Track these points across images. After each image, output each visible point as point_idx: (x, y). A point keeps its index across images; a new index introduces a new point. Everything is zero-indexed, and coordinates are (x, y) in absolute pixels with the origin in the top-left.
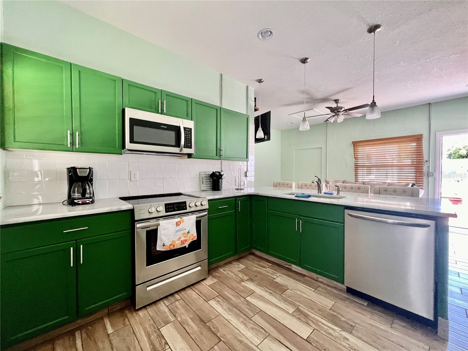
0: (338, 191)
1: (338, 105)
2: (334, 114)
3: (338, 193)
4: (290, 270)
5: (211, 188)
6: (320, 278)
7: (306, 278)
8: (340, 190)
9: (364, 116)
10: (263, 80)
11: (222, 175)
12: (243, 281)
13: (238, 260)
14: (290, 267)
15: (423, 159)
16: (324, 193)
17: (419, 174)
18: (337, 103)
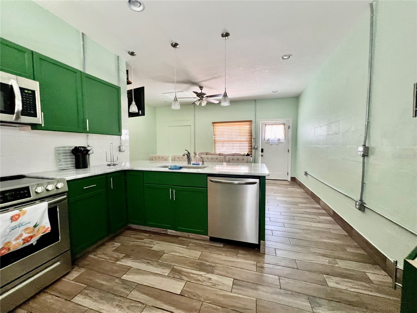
0: (203, 162)
1: (202, 92)
2: (199, 99)
4: (166, 235)
5: (74, 165)
6: (192, 235)
7: (180, 238)
8: (204, 161)
9: (220, 103)
10: (135, 54)
11: (89, 151)
12: (118, 260)
13: (112, 239)
14: (166, 232)
15: (252, 137)
16: (193, 164)
17: (250, 147)
18: (201, 89)
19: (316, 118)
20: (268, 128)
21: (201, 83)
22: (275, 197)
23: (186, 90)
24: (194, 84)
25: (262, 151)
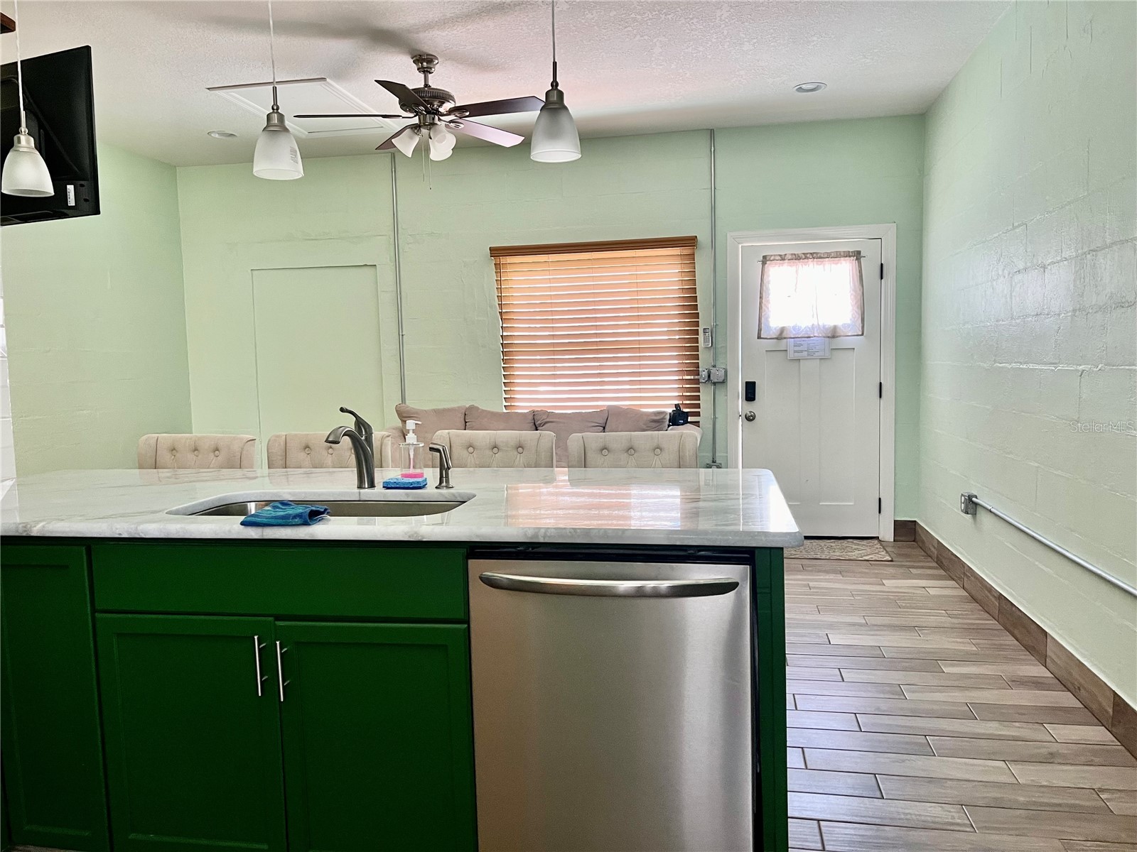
0: (444, 470)
1: (430, 83)
2: (416, 120)
3: (444, 480)
8: (449, 468)
9: (526, 145)
15: (697, 324)
16: (387, 486)
17: (689, 373)
18: (426, 71)
19: (1019, 226)
20: (778, 274)
21: (422, 35)
22: (822, 633)
23: (342, 71)
24: (384, 38)
25: (750, 392)
